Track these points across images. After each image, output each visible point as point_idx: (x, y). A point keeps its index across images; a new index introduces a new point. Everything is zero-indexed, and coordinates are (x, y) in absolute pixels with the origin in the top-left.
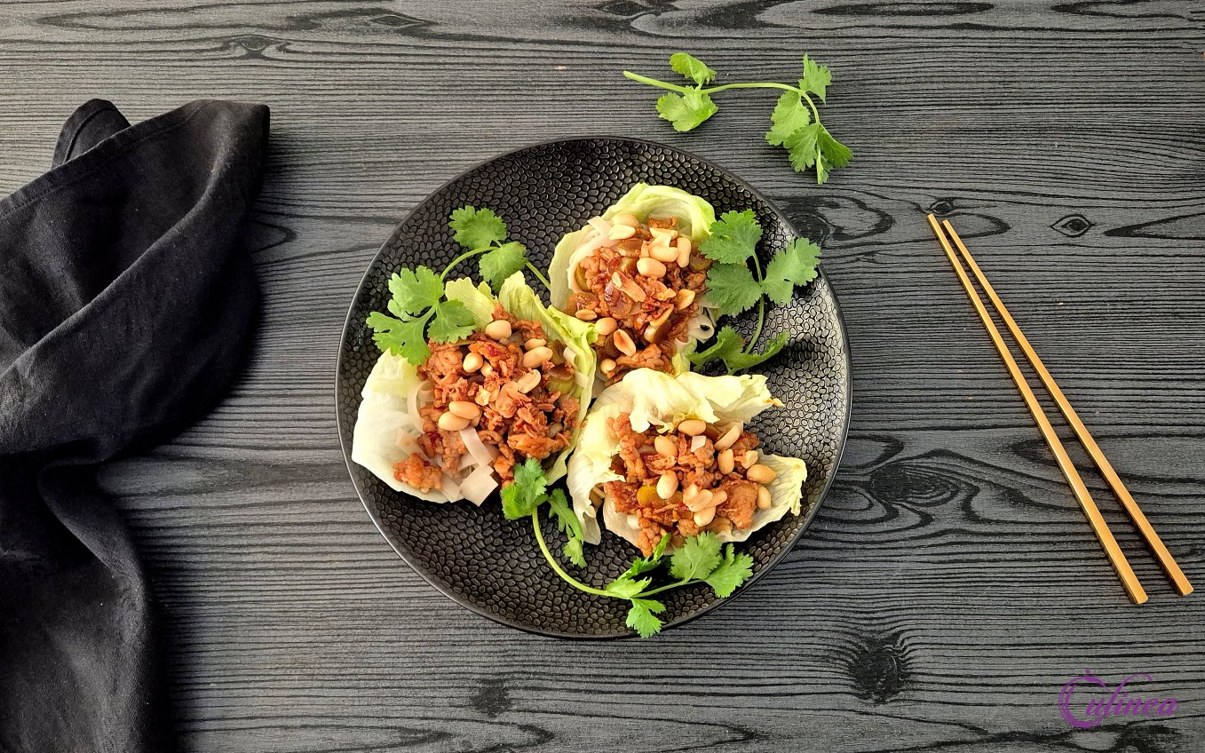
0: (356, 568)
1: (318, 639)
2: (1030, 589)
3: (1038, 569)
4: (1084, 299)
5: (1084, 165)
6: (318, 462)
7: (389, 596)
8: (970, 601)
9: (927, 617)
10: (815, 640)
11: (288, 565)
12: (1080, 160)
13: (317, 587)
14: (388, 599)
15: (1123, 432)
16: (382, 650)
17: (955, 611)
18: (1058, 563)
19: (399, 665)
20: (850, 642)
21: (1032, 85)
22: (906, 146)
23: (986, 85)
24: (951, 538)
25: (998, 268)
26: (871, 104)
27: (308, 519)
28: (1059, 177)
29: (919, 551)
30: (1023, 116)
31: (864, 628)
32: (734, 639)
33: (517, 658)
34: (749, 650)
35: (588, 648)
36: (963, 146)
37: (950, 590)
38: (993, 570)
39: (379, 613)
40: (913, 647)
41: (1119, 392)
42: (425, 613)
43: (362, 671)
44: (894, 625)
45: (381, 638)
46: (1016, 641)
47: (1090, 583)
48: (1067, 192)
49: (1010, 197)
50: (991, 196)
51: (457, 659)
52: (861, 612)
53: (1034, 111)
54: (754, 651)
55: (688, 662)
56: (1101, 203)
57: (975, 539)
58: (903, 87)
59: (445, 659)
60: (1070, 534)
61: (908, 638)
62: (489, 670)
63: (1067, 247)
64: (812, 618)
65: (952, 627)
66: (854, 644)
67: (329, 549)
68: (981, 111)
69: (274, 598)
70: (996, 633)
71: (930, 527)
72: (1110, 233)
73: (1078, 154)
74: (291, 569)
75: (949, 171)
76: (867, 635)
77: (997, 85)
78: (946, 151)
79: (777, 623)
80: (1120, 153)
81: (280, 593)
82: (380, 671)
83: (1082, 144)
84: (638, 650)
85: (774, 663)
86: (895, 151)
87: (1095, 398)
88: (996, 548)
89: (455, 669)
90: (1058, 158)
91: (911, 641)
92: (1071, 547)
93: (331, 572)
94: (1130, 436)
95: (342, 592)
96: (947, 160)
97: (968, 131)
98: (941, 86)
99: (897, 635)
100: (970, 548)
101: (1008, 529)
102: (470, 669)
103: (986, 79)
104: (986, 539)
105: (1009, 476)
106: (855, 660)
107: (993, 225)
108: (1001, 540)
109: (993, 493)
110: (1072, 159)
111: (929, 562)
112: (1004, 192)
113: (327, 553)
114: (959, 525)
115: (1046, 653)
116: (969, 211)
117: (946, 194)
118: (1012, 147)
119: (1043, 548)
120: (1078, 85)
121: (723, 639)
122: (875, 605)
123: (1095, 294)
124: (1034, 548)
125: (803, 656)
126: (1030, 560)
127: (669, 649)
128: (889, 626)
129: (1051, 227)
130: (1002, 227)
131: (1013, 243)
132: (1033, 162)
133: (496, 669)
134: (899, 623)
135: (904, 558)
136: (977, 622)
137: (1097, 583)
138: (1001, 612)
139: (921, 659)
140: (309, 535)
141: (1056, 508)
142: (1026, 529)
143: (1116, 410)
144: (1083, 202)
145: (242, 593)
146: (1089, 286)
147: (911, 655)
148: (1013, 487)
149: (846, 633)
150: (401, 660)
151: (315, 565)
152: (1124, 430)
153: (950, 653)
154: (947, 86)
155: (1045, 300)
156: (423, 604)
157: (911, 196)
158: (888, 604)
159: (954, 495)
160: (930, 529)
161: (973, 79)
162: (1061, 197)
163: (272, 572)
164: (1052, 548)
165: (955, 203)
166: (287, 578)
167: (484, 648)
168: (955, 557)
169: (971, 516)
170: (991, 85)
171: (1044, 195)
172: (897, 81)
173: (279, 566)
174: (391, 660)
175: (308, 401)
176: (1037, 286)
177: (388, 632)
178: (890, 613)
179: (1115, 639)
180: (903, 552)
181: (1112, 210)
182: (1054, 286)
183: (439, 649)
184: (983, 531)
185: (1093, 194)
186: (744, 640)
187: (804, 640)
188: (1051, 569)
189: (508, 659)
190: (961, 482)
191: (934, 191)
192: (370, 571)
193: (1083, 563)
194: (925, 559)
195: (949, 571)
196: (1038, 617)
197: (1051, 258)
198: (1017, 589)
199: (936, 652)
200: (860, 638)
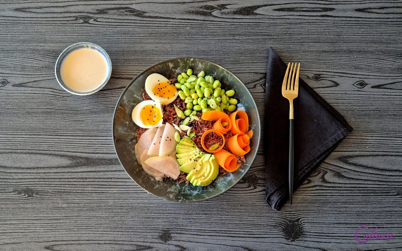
0: (121, 193)
1: (109, 216)
2: (344, 205)
3: (346, 199)
4: (364, 109)
5: (365, 64)
6: (109, 158)
7: (132, 202)
8: (324, 209)
9: (309, 213)
10: (272, 220)
11: (99, 191)
12: (363, 62)
13: (109, 199)
14: (132, 203)
15: (376, 154)
16: (130, 220)
17: (318, 212)
18: (353, 197)
19: (136, 225)
20: (283, 221)
21: (348, 36)
22: (304, 56)
23: (332, 36)
24: (318, 188)
25: (335, 98)
26: (293, 42)
27: (105, 177)
28: (356, 68)
29: (307, 192)
30: (344, 47)
31: (288, 217)
32: (245, 219)
33: (174, 224)
34: (250, 223)
35: (197, 221)
36: (324, 57)
37: (317, 205)
38: (331, 199)
39: (129, 208)
40: (304, 223)
41: (375, 141)
42: (144, 208)
43: (124, 226)
44: (299, 216)
45: (130, 216)
46: (339, 222)
47: (363, 204)
48: (359, 73)
49: (340, 74)
50: (333, 74)
51: (154, 223)
52: (287, 212)
53: (348, 45)
54: (252, 223)
55: (230, 226)
56: (370, 77)
57: (325, 189)
58: (304, 36)
59: (150, 223)
60: (357, 187)
61: (303, 220)
62: (165, 227)
63: (359, 92)
64: (271, 213)
65: (317, 217)
66: (284, 222)
67: (112, 187)
68: (330, 45)
69: (95, 202)
70: (332, 219)
71: (311, 184)
72: (373, 87)
73: (363, 60)
74: (100, 193)
75: (319, 65)
76: (289, 219)
77: (335, 36)
78: (318, 58)
79: (259, 214)
80: (377, 60)
81: (97, 200)
82: (129, 226)
83: (364, 57)
84: (213, 222)
85: (258, 227)
86: (301, 58)
87: (367, 143)
88: (332, 192)
89: (154, 227)
90: (356, 61)
91: (304, 221)
92: (357, 192)
93: (113, 194)
94: (378, 155)
95: (117, 200)
96: (319, 61)
97: (325, 52)
98: (317, 36)
99: (299, 219)
100: (324, 191)
101: (336, 185)
102: (158, 227)
103: (332, 34)
104: (329, 189)
105: (337, 168)
106: (285, 227)
107: (334, 84)
108: (334, 189)
109: (332, 173)
110: (361, 62)
111: (310, 196)
112: (337, 73)
113: (112, 188)
114: (320, 184)
115: (348, 226)
116: (326, 79)
117: (318, 73)
118: (340, 57)
119: (348, 192)
120: (363, 37)
121: (242, 219)
122: (292, 209)
123: (367, 108)
124: (345, 192)
125: (268, 225)
126: (344, 196)
127: (224, 222)
128: (296, 216)
129: (353, 85)
130: (337, 84)
131: (340, 90)
132: (347, 63)
133: (167, 227)
134: (300, 215)
135: (302, 194)
136: (326, 216)
137: (366, 204)
138: (334, 212)
139: (307, 227)
140: (106, 182)
141: (353, 179)
142: (343, 185)
143: (374, 147)
144: (364, 76)
145: (84, 200)
146: (365, 105)
147: (304, 226)
148: (339, 171)
149: (282, 218)
150: (136, 223)
151: (108, 192)
152: (376, 153)
153: (316, 225)
154: (319, 36)
155: (351, 109)
156: (143, 205)
157: (306, 73)
158: (296, 209)
159: (319, 174)
160: (311, 185)
161: (327, 34)
162: (357, 74)
163: (94, 194)
164: (351, 192)
165: (321, 76)
166: (99, 195)
167: (163, 220)
168: (319, 194)
169: (324, 181)
170: (334, 36)
171: (350, 74)
172: (302, 34)
173: (96, 192)
174: (133, 223)
175: (105, 138)
176: (348, 105)
177: (132, 214)
178: (297, 212)
179: (371, 222)
180: (302, 192)
181: (373, 79)
182: (354, 105)
183: (148, 220)
184: (328, 186)
185: (368, 74)
186: (248, 219)
187: (268, 220)
188: (351, 199)
189: (171, 224)
190: (321, 170)
191: (313, 72)
192: (126, 194)
193: (361, 197)
194: (309, 194)
195: (317, 199)
196: (346, 214)
197: (353, 95)
198: (339, 205)
199: (312, 225)
200: (287, 220)
